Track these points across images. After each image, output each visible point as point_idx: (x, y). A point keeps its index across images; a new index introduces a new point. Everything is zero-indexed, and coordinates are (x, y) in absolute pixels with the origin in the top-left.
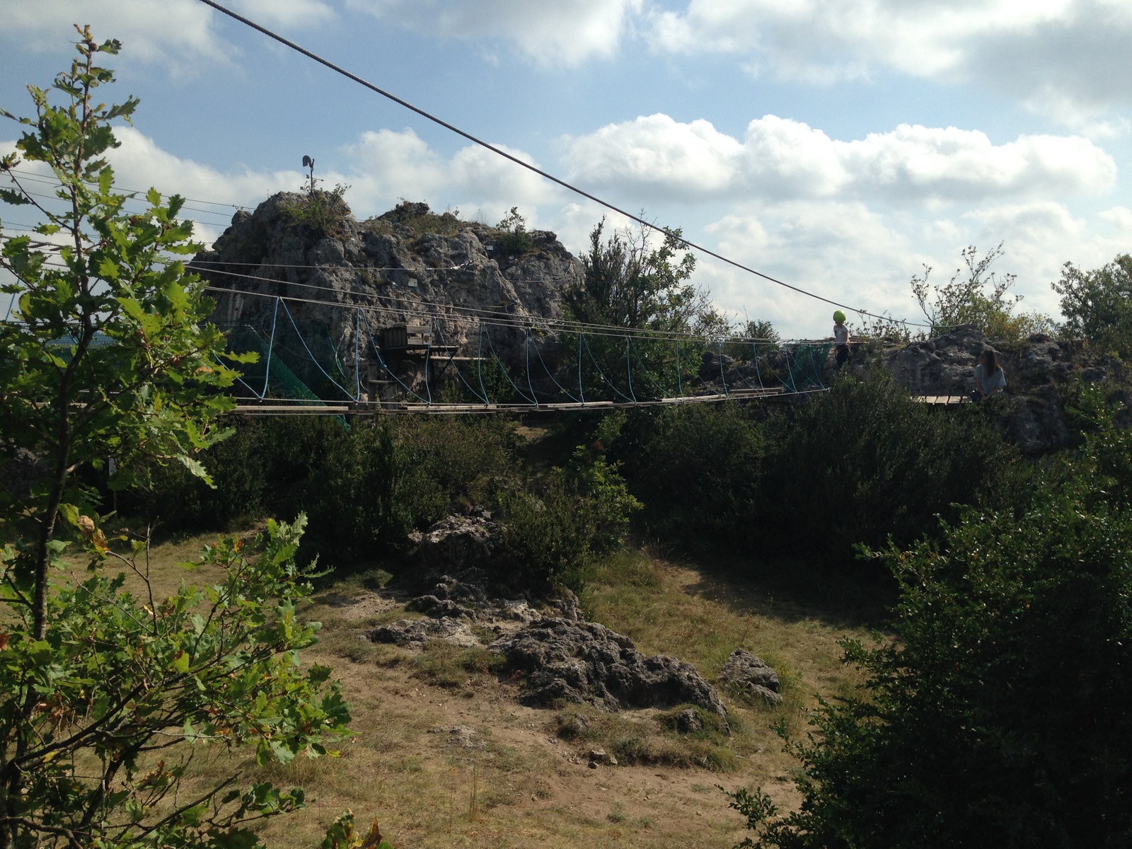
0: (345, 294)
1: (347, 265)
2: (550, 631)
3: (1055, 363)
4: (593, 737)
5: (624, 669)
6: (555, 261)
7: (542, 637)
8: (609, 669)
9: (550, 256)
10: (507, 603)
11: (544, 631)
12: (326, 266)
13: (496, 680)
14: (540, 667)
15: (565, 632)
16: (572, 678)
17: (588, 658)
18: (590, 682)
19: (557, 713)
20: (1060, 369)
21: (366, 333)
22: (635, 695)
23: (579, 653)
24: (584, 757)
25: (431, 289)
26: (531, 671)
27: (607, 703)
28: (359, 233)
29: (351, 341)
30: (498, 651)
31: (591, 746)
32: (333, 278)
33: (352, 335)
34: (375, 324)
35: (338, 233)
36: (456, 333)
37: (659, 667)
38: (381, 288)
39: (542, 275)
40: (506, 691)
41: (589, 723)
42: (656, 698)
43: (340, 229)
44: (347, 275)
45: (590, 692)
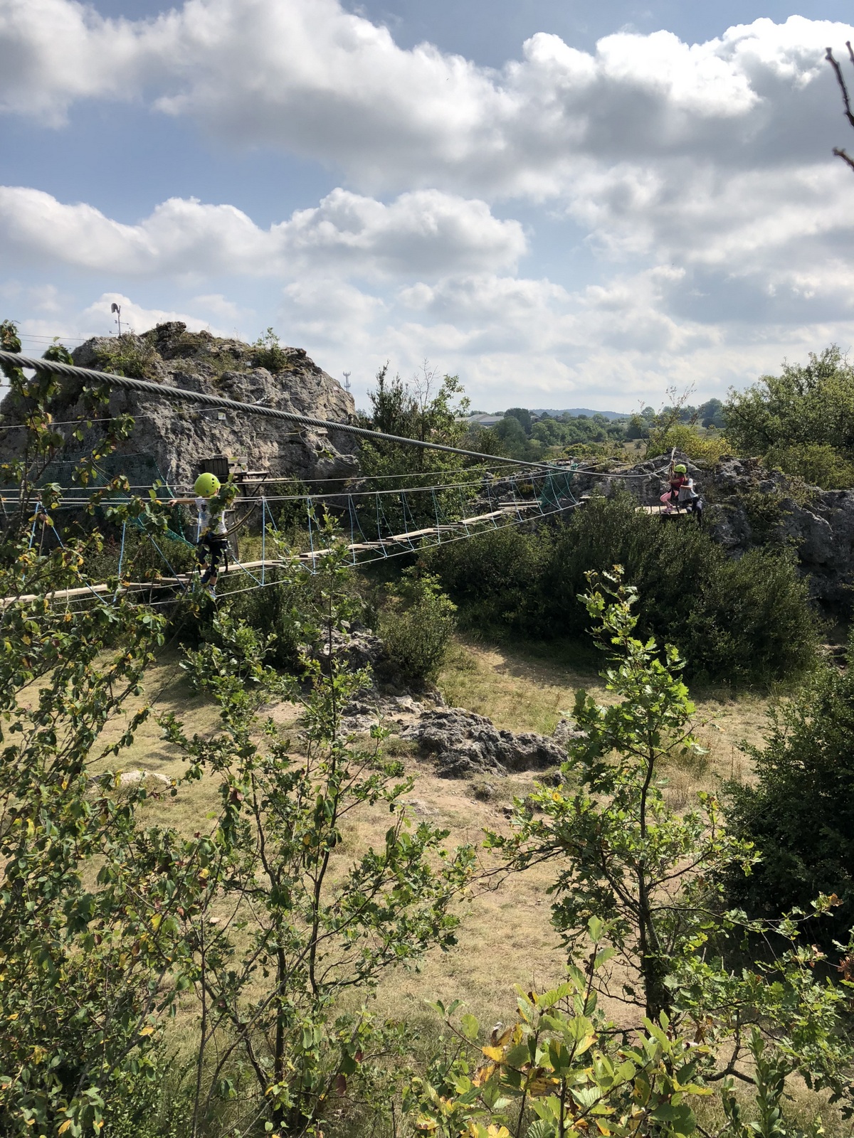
0: (167, 429)
1: (165, 404)
2: (445, 721)
3: (740, 478)
4: (502, 797)
5: (506, 746)
6: (308, 376)
7: (441, 726)
8: (496, 746)
9: (304, 371)
10: (398, 700)
11: (440, 721)
12: (147, 405)
13: (415, 761)
14: (446, 749)
15: (455, 721)
16: (473, 756)
17: (479, 739)
18: (485, 757)
19: (469, 782)
20: (743, 482)
21: (190, 463)
22: (517, 764)
23: (470, 736)
24: (500, 811)
25: (237, 421)
26: (440, 753)
27: (500, 771)
28: (170, 373)
29: (177, 471)
30: (409, 739)
31: (502, 803)
32: (155, 416)
33: (178, 467)
34: (195, 455)
35: (153, 374)
36: (260, 458)
37: (529, 742)
38: (196, 421)
39: (299, 389)
40: (425, 769)
41: (495, 788)
42: (530, 763)
43: (153, 371)
44: (166, 413)
45: (486, 764)
